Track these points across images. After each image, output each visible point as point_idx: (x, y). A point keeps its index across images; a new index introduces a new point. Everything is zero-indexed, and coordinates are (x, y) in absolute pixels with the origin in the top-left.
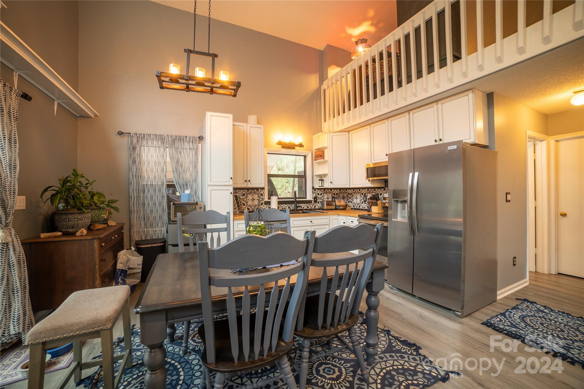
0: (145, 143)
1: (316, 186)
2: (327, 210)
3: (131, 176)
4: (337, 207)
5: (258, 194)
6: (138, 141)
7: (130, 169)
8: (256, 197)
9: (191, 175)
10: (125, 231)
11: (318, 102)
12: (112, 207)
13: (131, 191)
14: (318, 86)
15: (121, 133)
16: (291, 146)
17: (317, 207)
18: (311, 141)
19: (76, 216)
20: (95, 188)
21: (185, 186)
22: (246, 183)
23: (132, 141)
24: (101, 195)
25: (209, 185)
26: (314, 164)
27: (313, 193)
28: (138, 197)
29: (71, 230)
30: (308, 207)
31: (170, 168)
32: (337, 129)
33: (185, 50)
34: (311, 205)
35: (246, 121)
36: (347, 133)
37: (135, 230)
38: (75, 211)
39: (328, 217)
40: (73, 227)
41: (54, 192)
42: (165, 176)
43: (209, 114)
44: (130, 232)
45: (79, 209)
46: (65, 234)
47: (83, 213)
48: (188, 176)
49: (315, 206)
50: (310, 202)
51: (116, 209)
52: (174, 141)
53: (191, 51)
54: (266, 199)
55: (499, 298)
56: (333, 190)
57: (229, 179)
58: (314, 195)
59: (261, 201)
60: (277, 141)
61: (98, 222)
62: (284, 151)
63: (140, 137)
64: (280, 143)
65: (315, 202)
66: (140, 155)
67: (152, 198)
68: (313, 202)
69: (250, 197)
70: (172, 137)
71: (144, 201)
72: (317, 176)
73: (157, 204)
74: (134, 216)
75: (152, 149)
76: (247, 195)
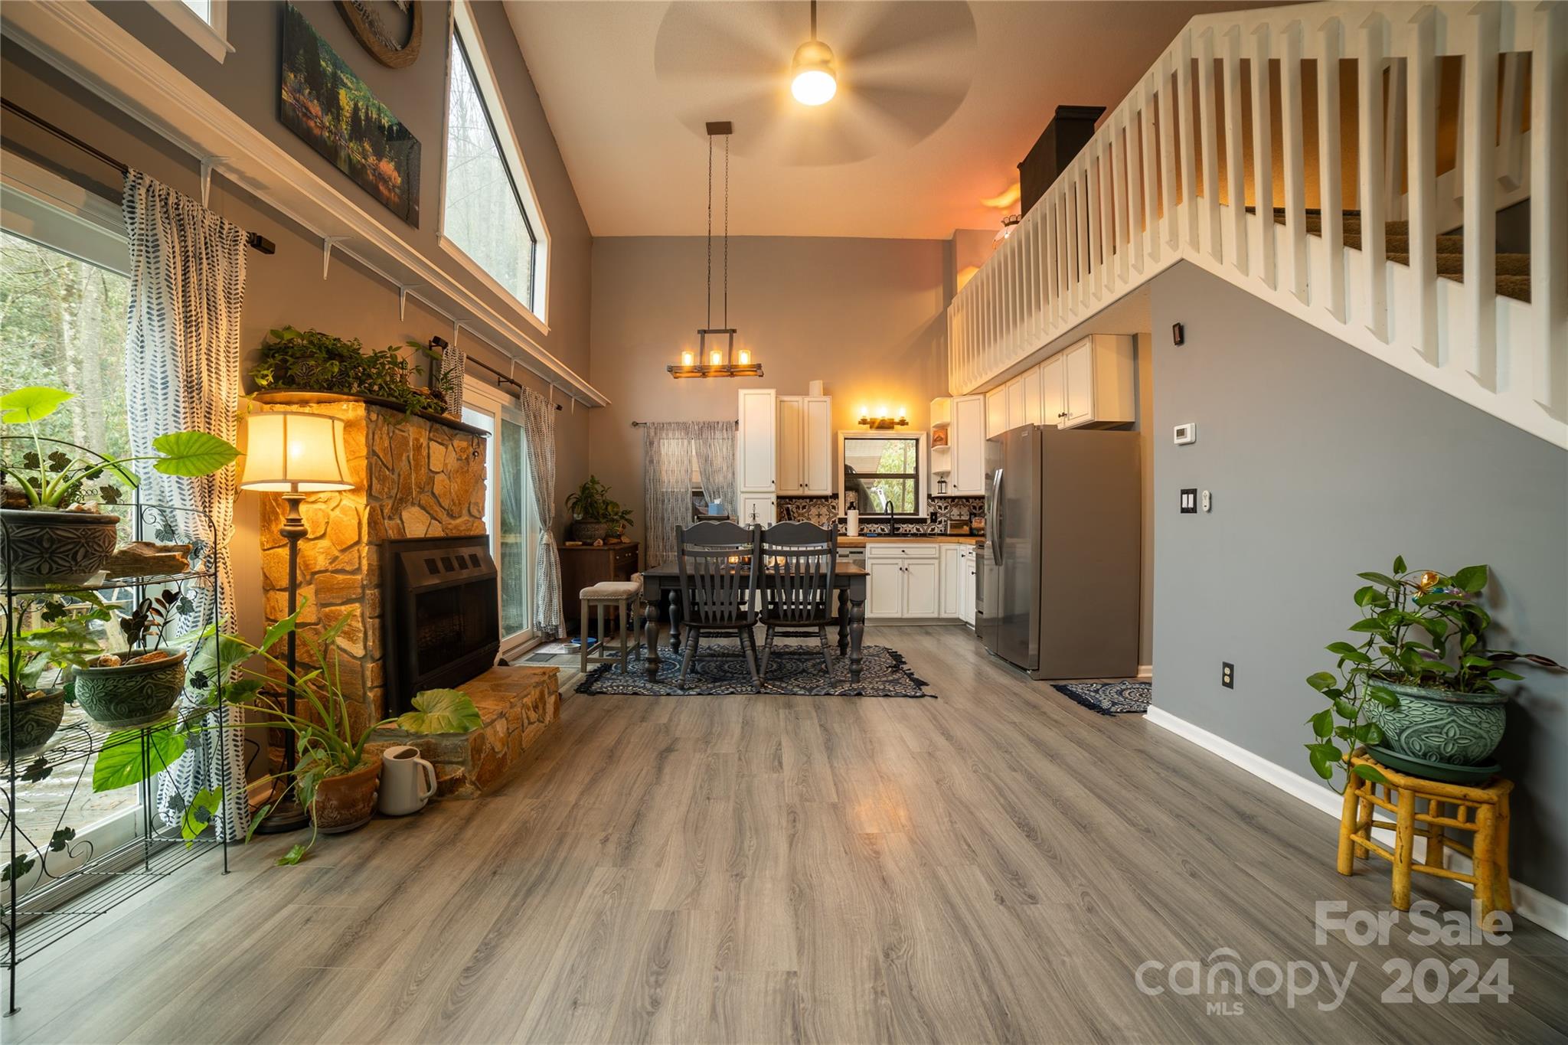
0: (664, 435)
1: (935, 494)
2: (951, 535)
3: (647, 481)
4: (976, 532)
5: (828, 506)
6: (656, 434)
7: (646, 472)
8: (824, 510)
9: (725, 477)
10: (640, 552)
11: (942, 340)
12: (626, 520)
13: (648, 500)
14: (941, 310)
15: (635, 424)
16: (885, 425)
17: (936, 531)
18: (927, 413)
19: (593, 525)
20: (608, 497)
21: (716, 493)
22: (801, 489)
23: (648, 435)
24: (616, 505)
25: (743, 492)
26: (933, 454)
27: (928, 504)
28: (657, 508)
29: (589, 541)
30: (918, 530)
31: (695, 467)
32: (966, 390)
33: (699, 332)
34: (925, 528)
35: (805, 392)
36: (981, 397)
37: (651, 552)
38: (593, 520)
39: (937, 546)
40: (590, 538)
41: (575, 500)
42: (690, 480)
43: (742, 392)
44: (646, 555)
45: (596, 518)
46: (584, 544)
47: (599, 522)
48: (719, 479)
49: (933, 530)
50: (923, 521)
51: (630, 522)
52: (701, 430)
53: (705, 332)
54: (842, 515)
55: (1139, 676)
56: (971, 500)
57: (770, 482)
58: (931, 510)
59: (833, 517)
60: (859, 419)
61: (613, 537)
62: (874, 433)
63: (660, 427)
64: (864, 422)
65: (934, 521)
66: (659, 452)
67: (672, 510)
68: (929, 521)
69: (814, 511)
70: (698, 424)
71: (663, 515)
72: (937, 474)
73: (679, 519)
74: (651, 535)
75: (673, 442)
76: (809, 508)
